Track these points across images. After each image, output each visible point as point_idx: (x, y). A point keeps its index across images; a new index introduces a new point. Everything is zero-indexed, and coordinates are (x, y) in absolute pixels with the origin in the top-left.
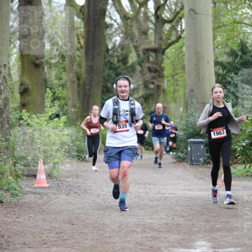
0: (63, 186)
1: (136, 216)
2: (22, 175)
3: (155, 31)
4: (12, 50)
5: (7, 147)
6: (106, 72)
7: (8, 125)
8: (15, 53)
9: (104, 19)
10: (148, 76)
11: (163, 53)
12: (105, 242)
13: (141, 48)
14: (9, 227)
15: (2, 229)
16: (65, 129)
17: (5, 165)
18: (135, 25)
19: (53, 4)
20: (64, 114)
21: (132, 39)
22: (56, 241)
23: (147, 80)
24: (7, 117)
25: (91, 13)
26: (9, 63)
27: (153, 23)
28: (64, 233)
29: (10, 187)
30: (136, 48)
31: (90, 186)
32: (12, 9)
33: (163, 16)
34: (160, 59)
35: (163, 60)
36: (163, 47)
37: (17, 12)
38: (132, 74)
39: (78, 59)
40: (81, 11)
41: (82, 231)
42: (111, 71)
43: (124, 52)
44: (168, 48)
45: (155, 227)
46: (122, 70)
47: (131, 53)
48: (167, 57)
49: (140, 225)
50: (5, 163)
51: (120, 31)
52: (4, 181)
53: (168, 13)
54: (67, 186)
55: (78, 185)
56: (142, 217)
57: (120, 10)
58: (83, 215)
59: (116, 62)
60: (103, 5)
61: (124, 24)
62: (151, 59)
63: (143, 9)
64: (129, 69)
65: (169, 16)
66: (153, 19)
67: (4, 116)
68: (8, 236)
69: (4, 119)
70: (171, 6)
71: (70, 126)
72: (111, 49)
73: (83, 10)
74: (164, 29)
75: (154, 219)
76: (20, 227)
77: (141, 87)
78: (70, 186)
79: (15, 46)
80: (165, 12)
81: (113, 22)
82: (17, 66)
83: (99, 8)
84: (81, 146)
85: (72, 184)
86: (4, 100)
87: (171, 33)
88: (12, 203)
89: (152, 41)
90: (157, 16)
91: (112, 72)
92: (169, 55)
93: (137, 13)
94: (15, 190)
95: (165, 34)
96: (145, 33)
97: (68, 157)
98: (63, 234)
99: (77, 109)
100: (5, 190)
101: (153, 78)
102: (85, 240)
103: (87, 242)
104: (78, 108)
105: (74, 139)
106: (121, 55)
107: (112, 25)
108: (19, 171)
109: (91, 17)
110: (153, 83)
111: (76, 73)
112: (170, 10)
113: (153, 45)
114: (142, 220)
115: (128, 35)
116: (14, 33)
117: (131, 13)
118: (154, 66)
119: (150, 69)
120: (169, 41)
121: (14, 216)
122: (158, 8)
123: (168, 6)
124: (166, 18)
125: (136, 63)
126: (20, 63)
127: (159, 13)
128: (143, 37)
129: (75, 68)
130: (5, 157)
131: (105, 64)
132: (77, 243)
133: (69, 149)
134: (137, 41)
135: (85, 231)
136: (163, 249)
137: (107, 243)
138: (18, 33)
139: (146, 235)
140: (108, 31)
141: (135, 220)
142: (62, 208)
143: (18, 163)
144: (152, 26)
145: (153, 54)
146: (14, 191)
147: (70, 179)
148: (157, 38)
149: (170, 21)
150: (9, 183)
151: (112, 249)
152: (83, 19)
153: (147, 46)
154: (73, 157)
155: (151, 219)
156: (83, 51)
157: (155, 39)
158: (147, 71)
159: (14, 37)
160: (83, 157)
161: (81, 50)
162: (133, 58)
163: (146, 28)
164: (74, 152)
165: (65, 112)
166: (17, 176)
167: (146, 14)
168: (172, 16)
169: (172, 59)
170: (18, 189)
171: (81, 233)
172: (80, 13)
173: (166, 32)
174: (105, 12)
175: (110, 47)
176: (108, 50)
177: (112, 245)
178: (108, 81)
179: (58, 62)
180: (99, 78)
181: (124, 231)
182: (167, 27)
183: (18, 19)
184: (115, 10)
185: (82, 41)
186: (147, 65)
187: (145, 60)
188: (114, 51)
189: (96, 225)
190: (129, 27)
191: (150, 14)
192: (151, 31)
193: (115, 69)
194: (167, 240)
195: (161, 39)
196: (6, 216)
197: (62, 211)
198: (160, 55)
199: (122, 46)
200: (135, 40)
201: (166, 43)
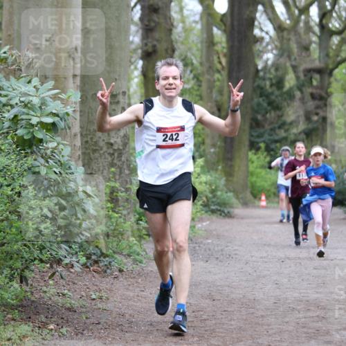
0: (201, 250)
1: (297, 289)
2: (147, 235)
3: (320, 45)
4: (132, 72)
5: (127, 200)
6: (256, 100)
7: (129, 170)
8: (136, 77)
9: (253, 31)
10: (311, 104)
11: (331, 74)
12: (256, 324)
13: (302, 68)
14: (131, 303)
15: (123, 305)
16: (202, 175)
17: (125, 223)
18: (293, 38)
19: (186, 12)
20: (201, 157)
21: (289, 57)
22: (193, 321)
23: (309, 109)
24: (127, 160)
25: (236, 23)
26: (129, 90)
27: (317, 35)
28: (202, 311)
29: (131, 251)
30: (294, 68)
31: (235, 250)
32: (132, 20)
33: (330, 25)
34: (326, 83)
35: (330, 83)
36: (331, 67)
37: (139, 22)
38: (289, 102)
39: (218, 83)
40: (222, 20)
41: (226, 309)
42: (261, 99)
43: (279, 73)
44: (336, 67)
45: (322, 304)
46: (277, 97)
47: (288, 74)
48: (336, 80)
49: (302, 301)
50: (125, 219)
51: (273, 46)
52: (124, 244)
53: (336, 20)
54: (205, 250)
55: (220, 248)
56: (304, 291)
57: (273, 17)
58: (226, 288)
59: (268, 87)
60: (251, 12)
61: (279, 37)
62: (315, 83)
63: (303, 17)
64: (285, 96)
65: (337, 26)
66: (317, 29)
67: (123, 159)
68: (130, 315)
69: (124, 162)
70: (340, 12)
71: (209, 172)
72: (262, 70)
73: (224, 19)
74: (332, 42)
75: (320, 293)
76: (146, 303)
77: (302, 119)
78: (210, 250)
79: (136, 68)
80: (333, 21)
81: (264, 34)
82: (139, 94)
83: (245, 16)
84: (222, 197)
85: (212, 247)
86: (123, 137)
87: (341, 47)
88: (134, 272)
89: (315, 59)
90: (322, 26)
91: (263, 100)
92: (339, 77)
93: (296, 21)
94: (138, 254)
95: (332, 49)
96: (306, 48)
97: (206, 212)
98: (202, 313)
99: (217, 150)
100: (125, 256)
101: (317, 107)
102: (231, 320)
103: (233, 323)
104: (219, 147)
105: (213, 187)
106: (275, 77)
107: (262, 38)
108: (144, 230)
109: (236, 28)
110: (317, 114)
111: (216, 101)
112: (340, 17)
113: (317, 64)
114: (306, 295)
115: (283, 51)
116: (135, 50)
117: (288, 22)
118: (318, 91)
119: (313, 96)
120: (339, 59)
121: (138, 289)
122: (324, 15)
123: (336, 13)
124: (334, 29)
125: (295, 88)
126: (143, 91)
127: (324, 21)
128: (304, 54)
129: (214, 96)
130: (125, 212)
131: (254, 90)
132: (220, 324)
133: (208, 201)
134: (295, 59)
135: (229, 309)
136: (334, 333)
137: (259, 324)
138: (140, 51)
139: (310, 314)
140: (258, 47)
141: (296, 295)
142: (199, 279)
143: (141, 220)
144: (315, 39)
145: (317, 76)
146: (137, 257)
147: (210, 241)
148: (322, 55)
149: (339, 33)
150: (130, 247)
151: (265, 333)
152: (225, 31)
153: (309, 66)
154: (213, 212)
155: (317, 292)
156: (225, 73)
157: (319, 57)
158: (310, 98)
159: (135, 55)
160: (226, 211)
161: (223, 72)
162: (290, 81)
163: (307, 42)
164: (214, 205)
165: (202, 153)
166: (141, 237)
167: (307, 23)
168: (342, 25)
169: (342, 82)
170: (142, 253)
171: (225, 311)
172: (221, 23)
173: (334, 47)
174: (253, 22)
175: (260, 67)
176: (257, 71)
177: (266, 327)
178: (257, 112)
179: (193, 88)
180: (246, 107)
181: (282, 309)
182: (336, 40)
183: (140, 32)
184: (266, 18)
185: (224, 61)
186: (310, 90)
187: (306, 84)
188: (265, 73)
189: (245, 301)
190: (285, 41)
191: (312, 24)
192: (314, 45)
193: (267, 96)
194: (338, 320)
195: (327, 55)
196: (127, 289)
197: (200, 283)
198: (326, 77)
199: (276, 66)
200: (293, 58)
201: (334, 62)
